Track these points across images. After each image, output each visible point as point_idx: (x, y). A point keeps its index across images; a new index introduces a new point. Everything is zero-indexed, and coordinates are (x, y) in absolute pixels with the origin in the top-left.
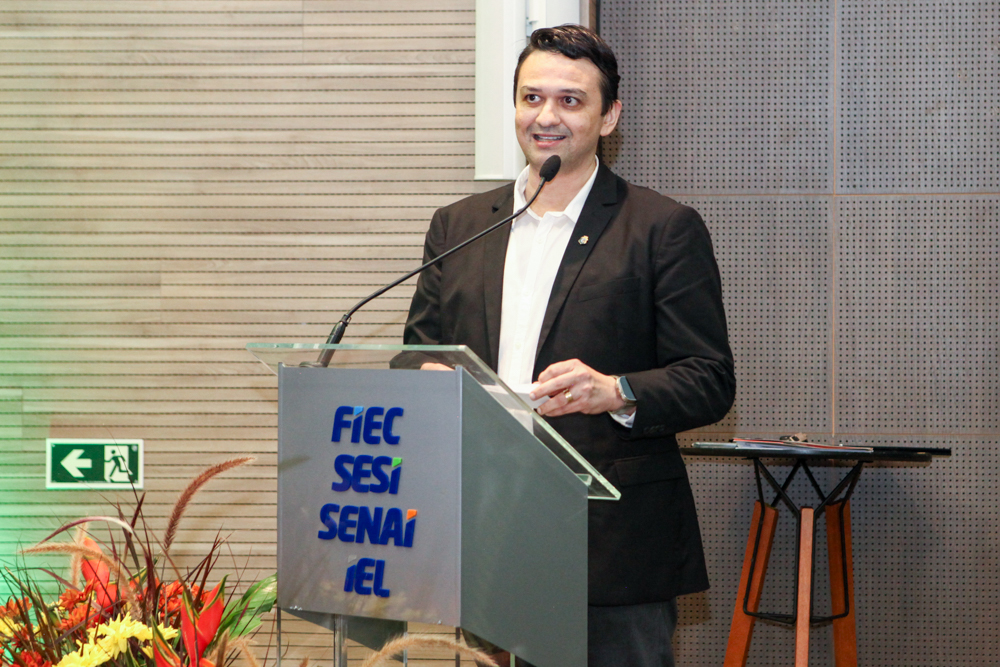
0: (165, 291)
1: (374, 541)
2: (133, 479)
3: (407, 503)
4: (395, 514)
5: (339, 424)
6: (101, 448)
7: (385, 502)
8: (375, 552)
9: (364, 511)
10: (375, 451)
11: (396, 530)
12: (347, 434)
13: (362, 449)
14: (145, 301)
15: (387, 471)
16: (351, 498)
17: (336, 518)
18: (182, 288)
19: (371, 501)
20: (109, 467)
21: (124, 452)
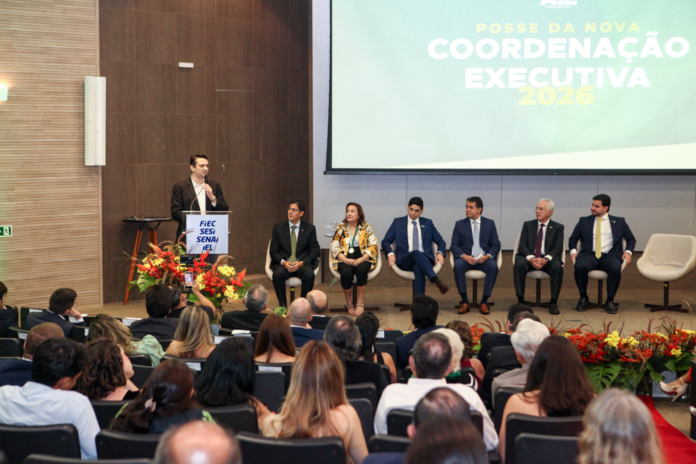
0: (16, 191)
1: (209, 241)
2: (10, 234)
3: (216, 235)
4: (214, 237)
5: (201, 223)
6: (2, 228)
7: (212, 235)
8: (210, 243)
9: (207, 238)
10: (209, 228)
11: (215, 240)
12: (203, 225)
13: (207, 227)
14: (11, 193)
15: (212, 231)
16: (204, 235)
17: (201, 239)
18: (19, 190)
19: (209, 236)
20: (5, 232)
21: (8, 228)
